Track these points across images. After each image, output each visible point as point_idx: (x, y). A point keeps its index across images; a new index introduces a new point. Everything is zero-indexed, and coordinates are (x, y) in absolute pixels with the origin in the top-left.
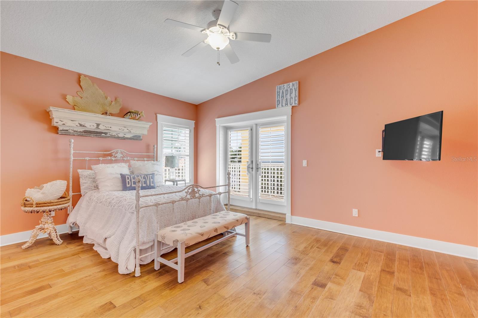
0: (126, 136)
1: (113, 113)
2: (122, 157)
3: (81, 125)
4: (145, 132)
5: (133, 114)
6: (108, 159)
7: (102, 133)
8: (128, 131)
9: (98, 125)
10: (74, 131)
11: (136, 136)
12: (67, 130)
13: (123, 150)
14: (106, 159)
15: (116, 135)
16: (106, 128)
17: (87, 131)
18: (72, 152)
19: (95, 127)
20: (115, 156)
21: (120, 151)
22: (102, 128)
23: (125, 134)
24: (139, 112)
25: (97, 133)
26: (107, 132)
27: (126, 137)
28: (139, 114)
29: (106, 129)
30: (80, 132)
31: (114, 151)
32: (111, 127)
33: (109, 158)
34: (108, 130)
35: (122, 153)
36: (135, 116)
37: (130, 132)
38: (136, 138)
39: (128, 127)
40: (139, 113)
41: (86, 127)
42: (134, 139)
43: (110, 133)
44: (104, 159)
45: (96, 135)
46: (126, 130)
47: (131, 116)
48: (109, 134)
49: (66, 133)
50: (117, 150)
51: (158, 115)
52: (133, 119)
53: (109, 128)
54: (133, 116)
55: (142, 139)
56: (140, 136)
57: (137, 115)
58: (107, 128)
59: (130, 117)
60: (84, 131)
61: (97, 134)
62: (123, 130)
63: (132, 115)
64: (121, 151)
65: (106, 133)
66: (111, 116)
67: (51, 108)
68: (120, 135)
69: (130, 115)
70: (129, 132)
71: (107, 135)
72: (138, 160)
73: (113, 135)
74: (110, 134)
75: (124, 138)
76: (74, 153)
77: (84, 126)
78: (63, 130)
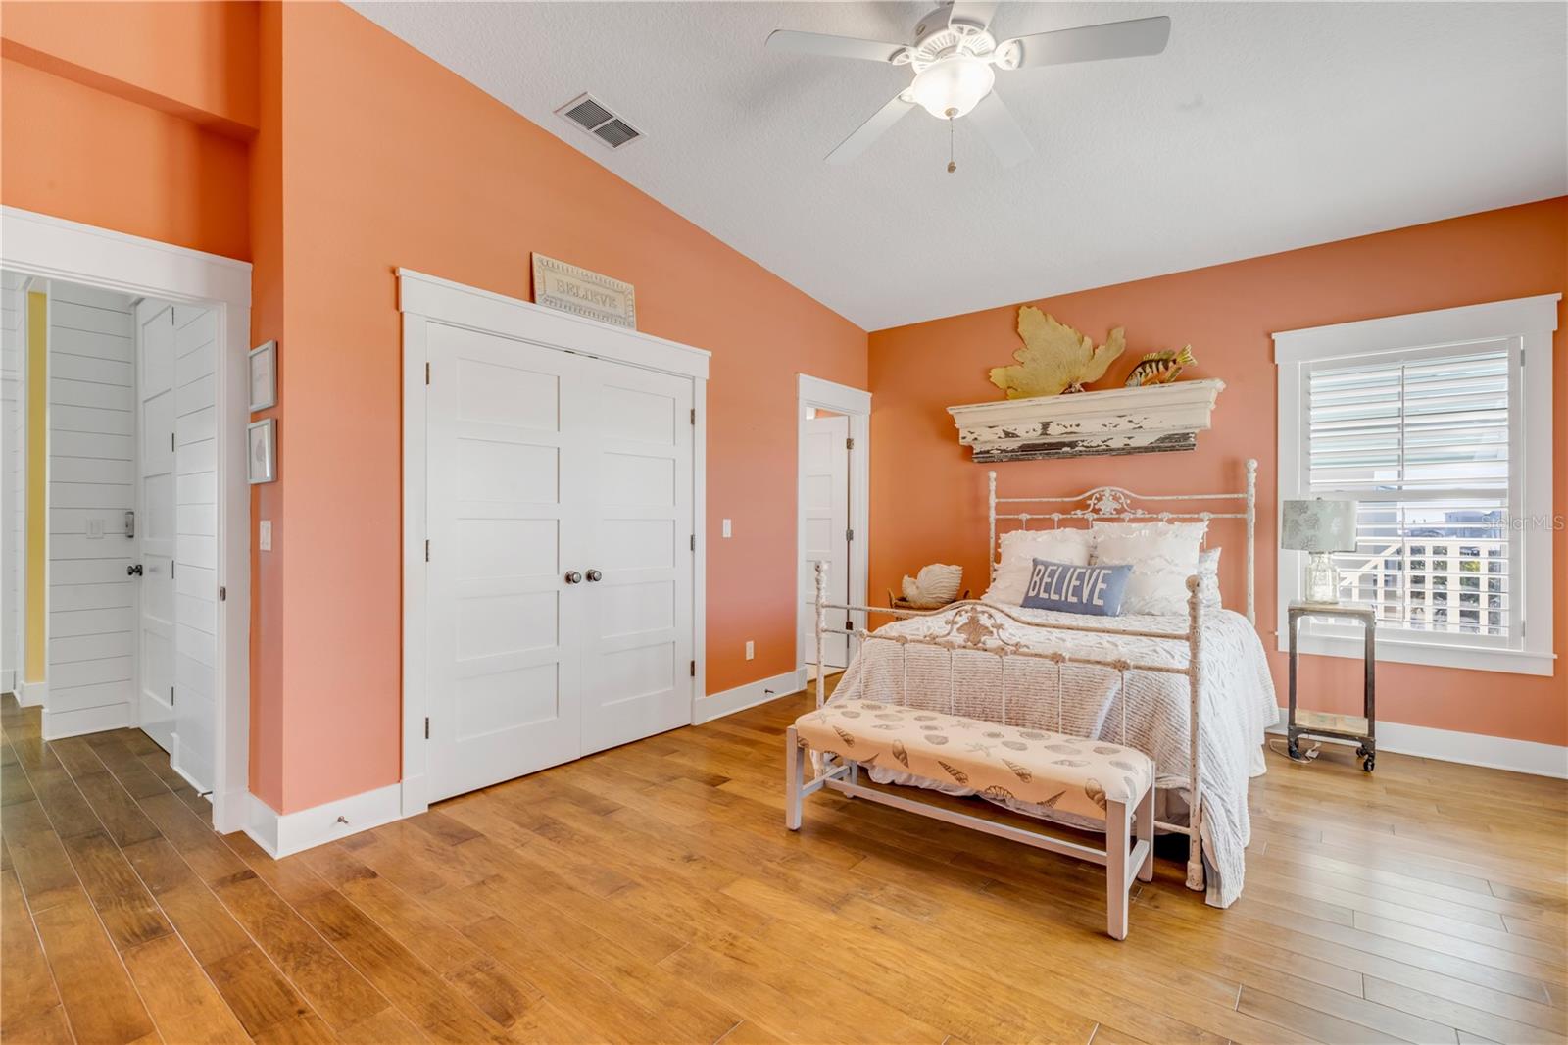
0: (1133, 443)
1: (1089, 381)
2: (1115, 509)
3: (1008, 435)
4: (1205, 420)
5: (1151, 367)
6: (1075, 516)
7: (1064, 444)
8: (1132, 426)
9: (1045, 426)
10: (1002, 451)
11: (1169, 438)
12: (988, 452)
13: (1120, 490)
14: (1069, 516)
15: (1101, 443)
16: (1067, 431)
17: (1028, 446)
18: (993, 501)
19: (1039, 432)
20: (1096, 507)
21: (1112, 491)
22: (1056, 433)
23: (1129, 438)
24: (1174, 354)
25: (1051, 446)
26: (1075, 440)
27: (1133, 445)
28: (1174, 361)
29: (1066, 433)
30: (1013, 451)
31: (1093, 494)
32: (1078, 426)
33: (1079, 513)
34: (1072, 433)
35: (1116, 499)
36: (1158, 369)
37: (1141, 427)
38: (1175, 443)
39: (1131, 415)
40: (1174, 357)
41: (1018, 436)
42: (1161, 449)
43: (1083, 441)
44: (1065, 516)
45: (1047, 454)
46: (1124, 424)
47: (1143, 374)
48: (1083, 446)
49: (986, 458)
50: (1101, 489)
51: (1274, 336)
52: (1153, 384)
53: (1075, 429)
54: (1150, 374)
55: (1194, 445)
56: (1185, 436)
57: (1167, 368)
58: (1069, 430)
59: (1143, 379)
60: (1020, 447)
61: (1047, 450)
62: (1116, 427)
63: (1148, 369)
64: (1114, 493)
65: (1072, 445)
66: (1086, 391)
67: (951, 410)
68: (1113, 444)
69: (1141, 373)
70: (1135, 429)
71: (1076, 449)
72: (1173, 518)
73: (1093, 444)
74: (1085, 444)
75: (1128, 451)
76: (997, 504)
77: (1014, 436)
78: (981, 453)
